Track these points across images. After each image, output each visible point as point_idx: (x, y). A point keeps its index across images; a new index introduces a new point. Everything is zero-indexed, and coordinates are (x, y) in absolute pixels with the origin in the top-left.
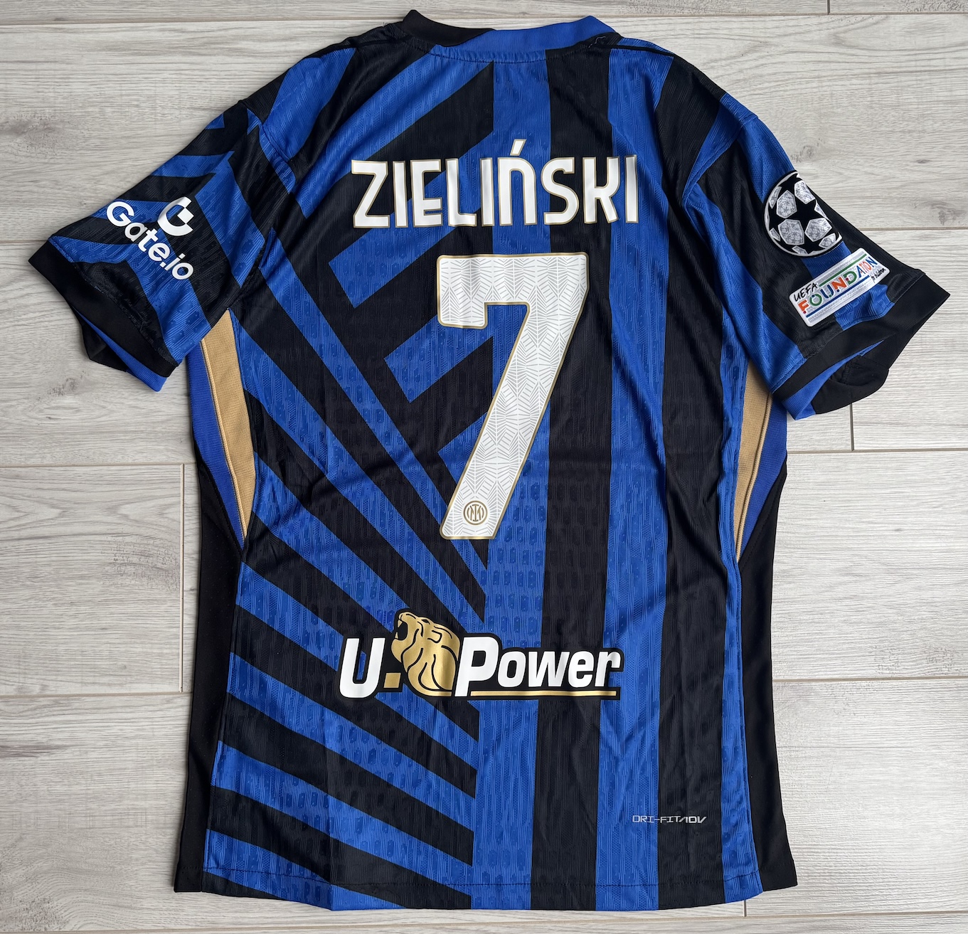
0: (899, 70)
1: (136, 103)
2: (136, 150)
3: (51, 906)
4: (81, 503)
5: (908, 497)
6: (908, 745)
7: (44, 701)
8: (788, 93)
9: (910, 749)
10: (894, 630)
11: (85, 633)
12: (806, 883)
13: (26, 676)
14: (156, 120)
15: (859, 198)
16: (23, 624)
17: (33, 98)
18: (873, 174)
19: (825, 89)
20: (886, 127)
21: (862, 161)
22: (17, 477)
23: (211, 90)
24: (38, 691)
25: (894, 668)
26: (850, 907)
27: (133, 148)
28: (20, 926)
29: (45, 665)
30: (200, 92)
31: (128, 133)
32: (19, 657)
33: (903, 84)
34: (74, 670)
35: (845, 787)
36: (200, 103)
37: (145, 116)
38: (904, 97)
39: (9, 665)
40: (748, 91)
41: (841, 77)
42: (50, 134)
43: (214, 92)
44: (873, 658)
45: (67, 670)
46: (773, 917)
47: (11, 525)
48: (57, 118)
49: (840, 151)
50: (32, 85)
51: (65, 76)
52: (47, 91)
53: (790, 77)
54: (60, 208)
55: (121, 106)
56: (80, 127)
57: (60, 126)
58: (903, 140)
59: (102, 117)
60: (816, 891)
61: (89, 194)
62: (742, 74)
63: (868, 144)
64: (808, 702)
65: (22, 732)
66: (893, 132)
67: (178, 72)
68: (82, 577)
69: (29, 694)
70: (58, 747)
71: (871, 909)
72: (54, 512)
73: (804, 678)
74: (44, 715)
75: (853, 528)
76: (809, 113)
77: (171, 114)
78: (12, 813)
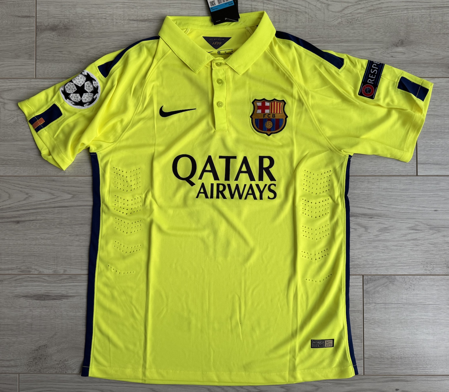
0: (443, 6)
1: (104, 17)
2: (105, 38)
3: (68, 363)
4: (81, 192)
5: (441, 196)
6: (437, 304)
7: (65, 277)
8: (393, 16)
9: (437, 305)
10: (432, 254)
11: (83, 248)
12: (390, 362)
13: (57, 266)
14: (113, 25)
15: (423, 63)
16: (56, 244)
17: (59, 14)
18: (430, 53)
19: (409, 14)
20: (437, 31)
21: (425, 47)
22: (53, 181)
23: (137, 12)
24: (62, 272)
25: (432, 270)
26: (409, 372)
27: (103, 37)
28: (55, 371)
29: (65, 261)
30: (133, 12)
31: (101, 31)
32: (54, 258)
33: (445, 12)
34: (78, 263)
35: (409, 321)
36: (133, 17)
37: (108, 23)
38: (445, 18)
39: (50, 261)
40: (375, 15)
41: (417, 9)
42: (67, 31)
43: (139, 13)
44: (422, 266)
45: (75, 263)
46: (376, 375)
47: (51, 201)
48: (70, 24)
49: (415, 42)
50: (60, 9)
51: (74, 5)
52: (66, 11)
53: (394, 8)
54: (72, 63)
55: (98, 18)
56: (80, 28)
57: (72, 27)
58: (444, 38)
59: (90, 23)
60: (395, 365)
61: (84, 58)
62: (373, 7)
63: (428, 39)
64: (393, 284)
65: (56, 290)
66: (439, 34)
67: (123, 4)
68: (82, 224)
69: (59, 274)
70: (71, 296)
71: (418, 373)
72: (70, 196)
73: (392, 274)
74: (65, 282)
75: (416, 209)
76: (402, 25)
77: (120, 22)
78: (51, 324)
